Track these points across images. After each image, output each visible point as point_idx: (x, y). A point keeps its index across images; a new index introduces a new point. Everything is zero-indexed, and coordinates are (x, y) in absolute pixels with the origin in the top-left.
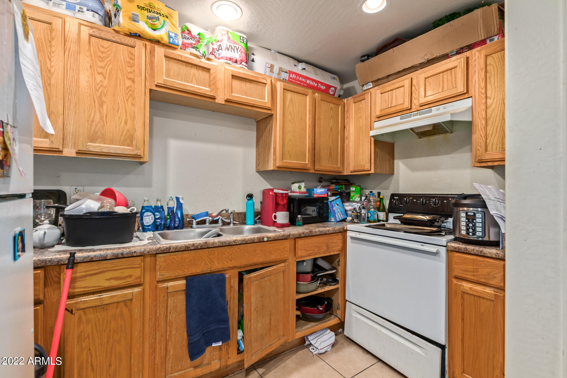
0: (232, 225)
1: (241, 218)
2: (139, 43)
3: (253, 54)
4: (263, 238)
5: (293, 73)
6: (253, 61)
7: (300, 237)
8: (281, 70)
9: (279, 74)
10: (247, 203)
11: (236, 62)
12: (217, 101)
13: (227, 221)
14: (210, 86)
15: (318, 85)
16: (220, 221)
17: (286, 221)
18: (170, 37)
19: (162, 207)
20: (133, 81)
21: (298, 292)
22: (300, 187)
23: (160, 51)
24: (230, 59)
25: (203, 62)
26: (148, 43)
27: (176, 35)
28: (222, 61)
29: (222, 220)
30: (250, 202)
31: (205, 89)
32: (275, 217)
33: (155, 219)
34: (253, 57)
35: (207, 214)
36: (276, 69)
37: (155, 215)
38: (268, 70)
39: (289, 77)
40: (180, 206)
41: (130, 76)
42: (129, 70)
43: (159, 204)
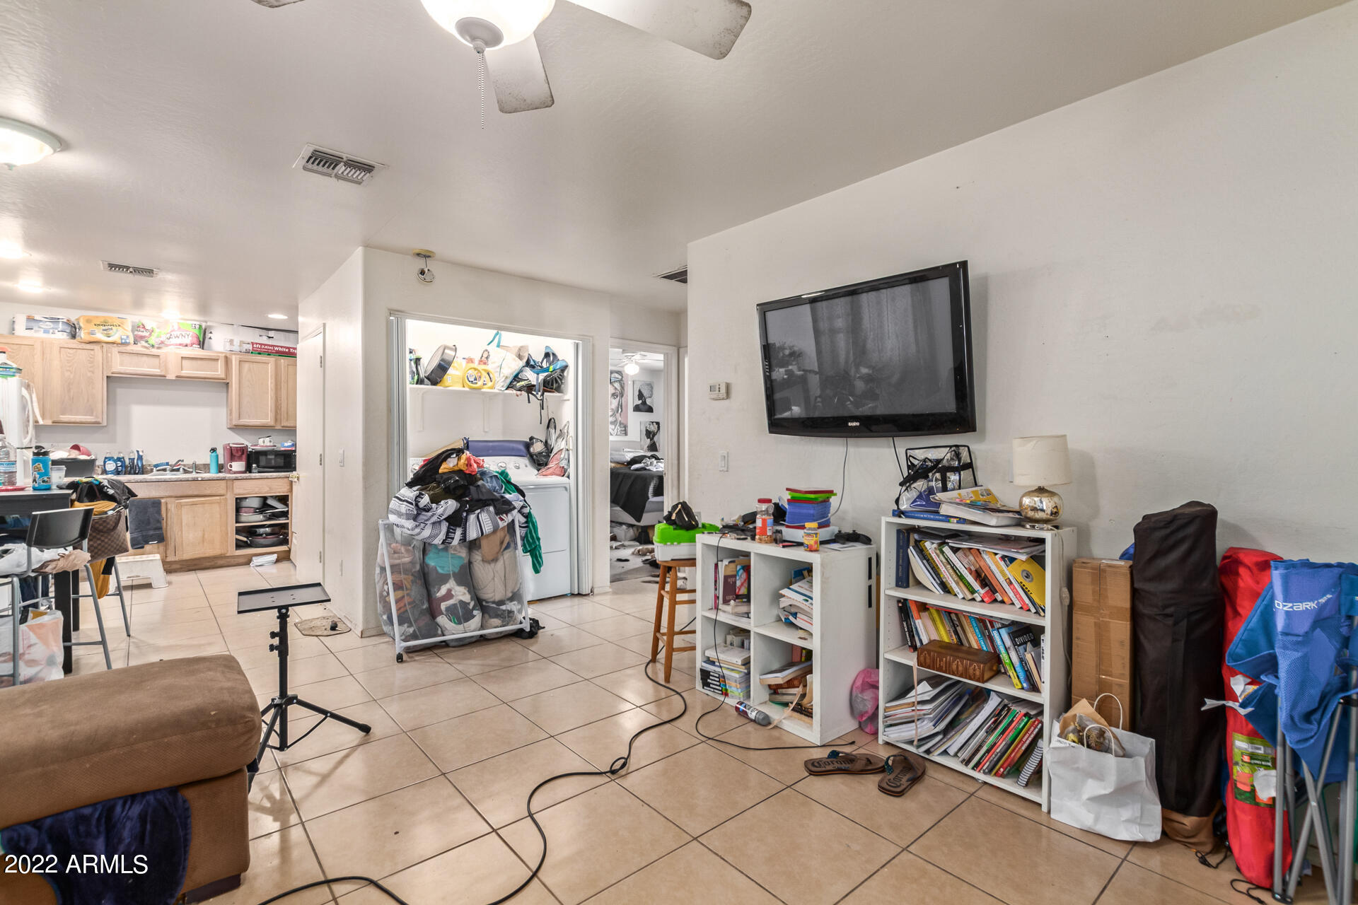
0: (194, 473)
1: (206, 467)
2: (96, 347)
3: (211, 333)
4: (197, 478)
5: (257, 344)
6: (210, 338)
7: (237, 479)
8: (242, 343)
9: (240, 346)
10: (211, 456)
11: (186, 346)
12: (167, 378)
13: (191, 470)
14: (159, 368)
15: (289, 350)
16: (181, 470)
17: (243, 469)
18: (122, 339)
19: (123, 458)
20: (93, 373)
21: (237, 522)
22: (264, 442)
23: (115, 349)
24: (180, 345)
25: (154, 351)
26: (104, 345)
27: (128, 337)
28: (172, 347)
29: (184, 469)
30: (214, 454)
31: (157, 371)
32: (231, 466)
33: (117, 467)
34: (210, 335)
35: (167, 464)
36: (236, 342)
37: (116, 464)
38: (228, 344)
39: (253, 347)
40: (140, 458)
41: (91, 369)
42: (90, 365)
43: (121, 455)
